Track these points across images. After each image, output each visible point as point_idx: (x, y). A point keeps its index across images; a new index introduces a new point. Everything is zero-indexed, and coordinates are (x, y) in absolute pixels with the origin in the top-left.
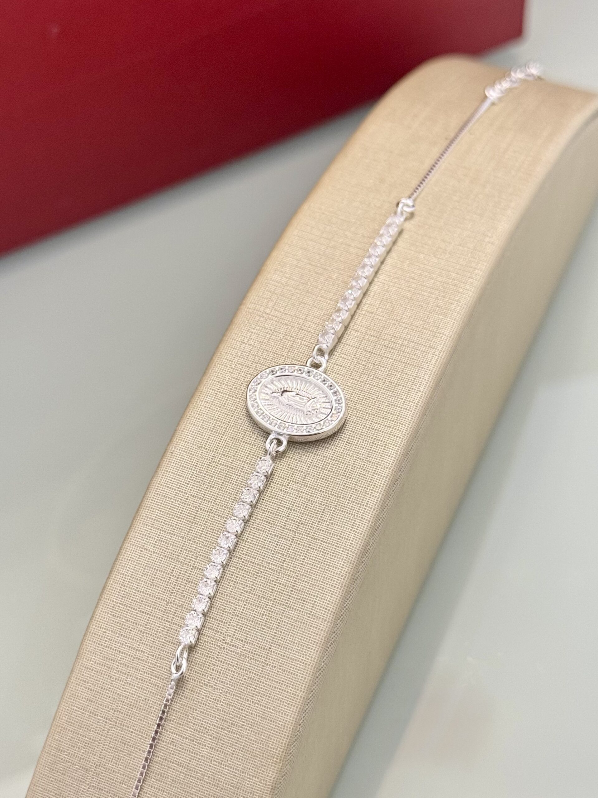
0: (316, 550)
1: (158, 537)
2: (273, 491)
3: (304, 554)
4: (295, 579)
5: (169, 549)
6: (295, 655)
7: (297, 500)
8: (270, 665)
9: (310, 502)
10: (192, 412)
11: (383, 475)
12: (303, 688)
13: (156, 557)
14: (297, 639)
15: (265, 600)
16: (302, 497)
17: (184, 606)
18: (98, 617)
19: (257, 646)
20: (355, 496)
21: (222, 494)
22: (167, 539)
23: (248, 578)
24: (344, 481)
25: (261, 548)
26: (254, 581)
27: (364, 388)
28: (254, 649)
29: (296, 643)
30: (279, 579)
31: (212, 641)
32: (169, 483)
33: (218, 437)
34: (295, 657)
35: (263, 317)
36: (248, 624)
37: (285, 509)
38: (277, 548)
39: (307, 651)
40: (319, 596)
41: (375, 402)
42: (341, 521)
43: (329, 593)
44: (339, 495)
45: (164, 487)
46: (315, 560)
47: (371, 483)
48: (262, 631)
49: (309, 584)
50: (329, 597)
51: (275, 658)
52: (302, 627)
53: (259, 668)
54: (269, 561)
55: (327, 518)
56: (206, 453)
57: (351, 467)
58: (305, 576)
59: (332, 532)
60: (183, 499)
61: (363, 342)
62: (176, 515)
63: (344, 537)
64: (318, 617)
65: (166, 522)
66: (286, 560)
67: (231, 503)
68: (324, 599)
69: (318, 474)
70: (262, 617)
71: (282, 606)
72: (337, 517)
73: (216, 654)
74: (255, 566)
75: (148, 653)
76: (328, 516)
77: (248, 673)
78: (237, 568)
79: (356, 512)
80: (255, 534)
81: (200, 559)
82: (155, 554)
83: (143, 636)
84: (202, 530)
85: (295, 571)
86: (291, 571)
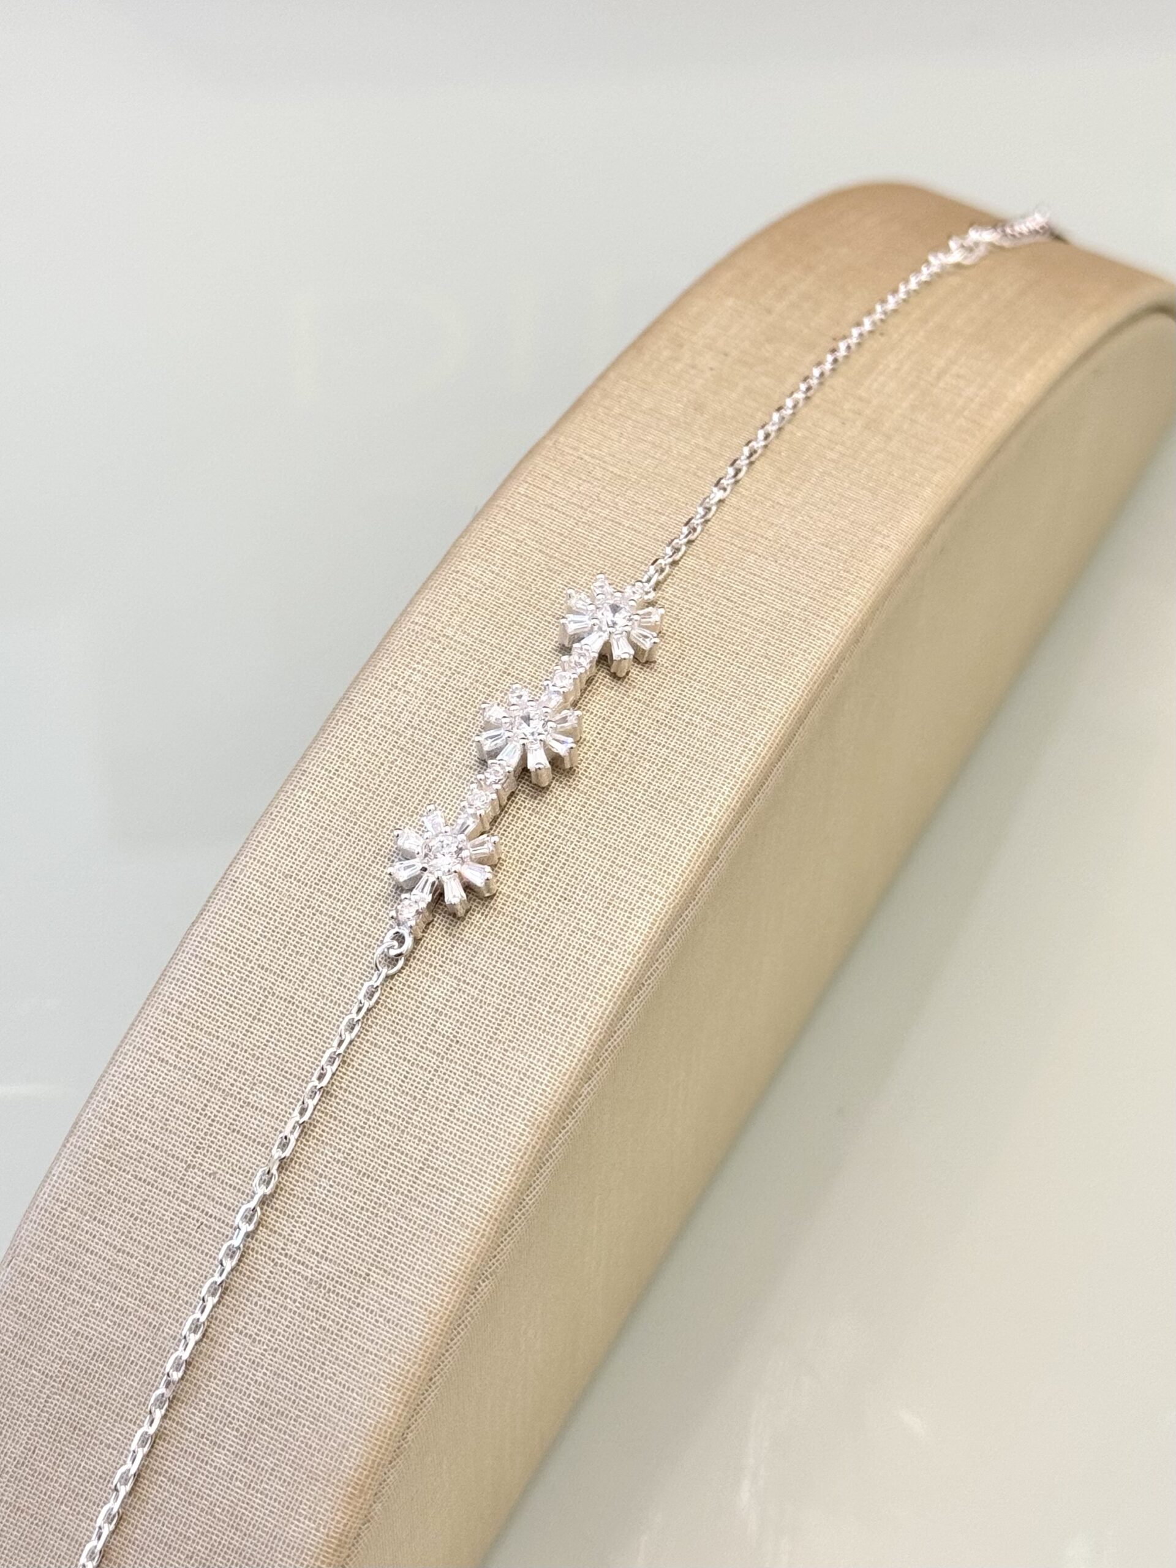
0: (477, 1095)
1: (187, 1039)
2: (413, 975)
3: (453, 1100)
4: (430, 1147)
5: (204, 1064)
6: (413, 1292)
7: (454, 996)
8: (363, 1307)
9: (478, 1002)
10: (281, 808)
11: (620, 966)
12: (420, 1357)
13: (177, 1077)
14: (420, 1262)
15: (369, 1180)
16: (464, 992)
17: (218, 1176)
18: (55, 1178)
19: (344, 1268)
20: (563, 1001)
21: (316, 970)
22: (202, 1043)
23: (343, 1135)
24: (546, 969)
25: (375, 1081)
26: (354, 1143)
27: (608, 798)
28: (337, 1273)
29: (418, 1271)
30: (401, 1144)
31: (262, 1249)
32: (220, 938)
33: (324, 860)
34: (411, 1296)
35: (439, 642)
36: (331, 1223)
37: (430, 1011)
38: (406, 1084)
39: (435, 1288)
40: (471, 1183)
41: (625, 826)
42: (530, 1046)
43: (491, 1181)
44: (533, 996)
45: (211, 945)
46: (472, 1115)
47: (595, 980)
48: (357, 1240)
49: (456, 1159)
50: (490, 1189)
51: (374, 1295)
52: (432, 1240)
53: (341, 1311)
54: (386, 1107)
55: (506, 1036)
56: (297, 888)
57: (562, 944)
58: (451, 1143)
59: (511, 1065)
60: (243, 971)
61: (617, 710)
62: (227, 1000)
63: (532, 1076)
64: (463, 1223)
65: (205, 1012)
66: (420, 1109)
67: (331, 988)
68: (480, 1192)
69: (500, 951)
70: (360, 1213)
71: (399, 1195)
72: (524, 1037)
73: (265, 1274)
74: (359, 1115)
75: (140, 1257)
76: (508, 1032)
77: (321, 1318)
78: (327, 1114)
79: (561, 1031)
80: (367, 1052)
81: (259, 1089)
82: (176, 1071)
83: (134, 1224)
84: (270, 1033)
85: (433, 1131)
86: (425, 1130)
